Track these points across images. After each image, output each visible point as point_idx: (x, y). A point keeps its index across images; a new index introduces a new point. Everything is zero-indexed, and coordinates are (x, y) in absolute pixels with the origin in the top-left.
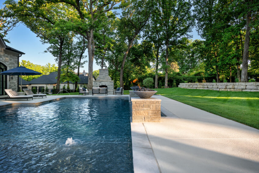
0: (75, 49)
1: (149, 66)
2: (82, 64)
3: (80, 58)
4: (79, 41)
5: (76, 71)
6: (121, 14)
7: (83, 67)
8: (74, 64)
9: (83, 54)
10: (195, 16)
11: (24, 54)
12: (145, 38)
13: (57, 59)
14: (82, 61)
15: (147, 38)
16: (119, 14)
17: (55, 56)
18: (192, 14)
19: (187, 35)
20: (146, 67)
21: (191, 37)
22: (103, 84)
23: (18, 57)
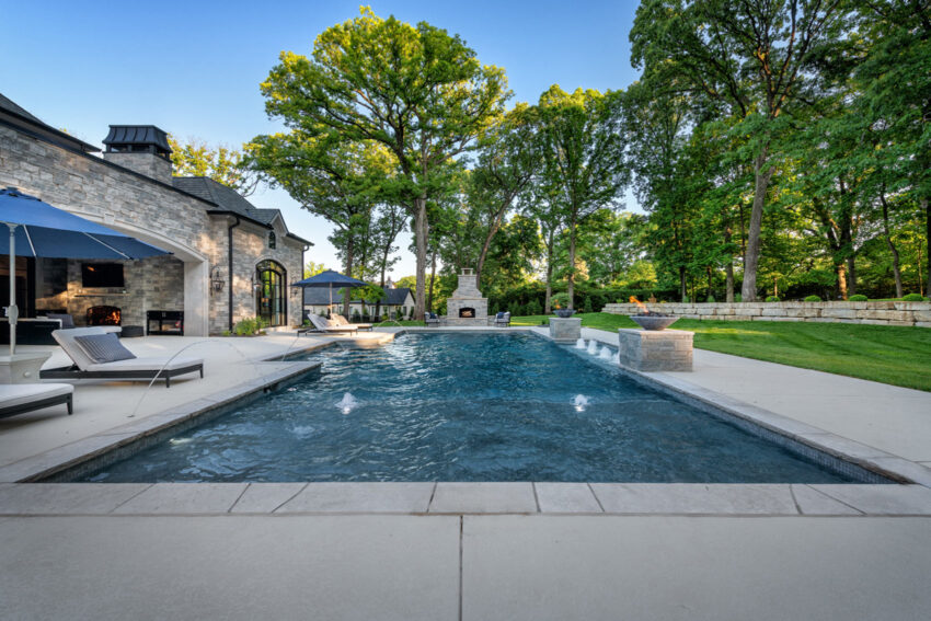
0: (376, 232)
1: (529, 268)
2: (391, 263)
3: (386, 253)
4: (383, 216)
5: (378, 279)
6: (477, 161)
7: (392, 270)
8: (375, 264)
9: (392, 244)
10: (631, 164)
11: (313, 245)
12: (522, 209)
13: (339, 255)
14: (390, 258)
15: (525, 210)
16: (474, 160)
17: (339, 248)
18: (626, 159)
19: (614, 203)
20: (523, 271)
21: (623, 206)
22: (468, 305)
23: (303, 251)
